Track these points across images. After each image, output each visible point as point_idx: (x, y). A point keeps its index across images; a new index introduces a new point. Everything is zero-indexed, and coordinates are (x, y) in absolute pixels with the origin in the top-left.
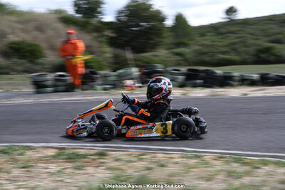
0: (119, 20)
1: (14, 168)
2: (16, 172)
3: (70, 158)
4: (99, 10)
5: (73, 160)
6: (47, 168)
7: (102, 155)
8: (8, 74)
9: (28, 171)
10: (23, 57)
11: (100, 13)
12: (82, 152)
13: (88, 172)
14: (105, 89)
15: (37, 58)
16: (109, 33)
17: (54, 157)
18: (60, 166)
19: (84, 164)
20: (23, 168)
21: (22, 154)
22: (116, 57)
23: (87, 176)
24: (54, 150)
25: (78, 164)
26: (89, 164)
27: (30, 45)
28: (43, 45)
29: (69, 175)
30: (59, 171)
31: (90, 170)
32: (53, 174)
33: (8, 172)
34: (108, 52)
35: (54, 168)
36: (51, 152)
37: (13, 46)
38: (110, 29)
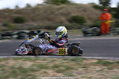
0: (118, 7)
1: (79, 67)
2: (80, 70)
3: (105, 64)
4: (109, 2)
5: (107, 65)
6: (95, 68)
8: (71, 29)
9: (86, 69)
10: (77, 22)
11: (110, 4)
13: (115, 71)
15: (83, 23)
16: (114, 12)
17: (97, 63)
18: (101, 67)
20: (83, 68)
21: (82, 61)
22: (117, 22)
23: (115, 73)
24: (96, 60)
25: (109, 67)
26: (115, 67)
27: (81, 17)
28: (86, 17)
29: (106, 72)
30: (101, 70)
32: (98, 71)
33: (77, 70)
35: (98, 68)
36: (95, 61)
37: (73, 18)
38: (114, 11)
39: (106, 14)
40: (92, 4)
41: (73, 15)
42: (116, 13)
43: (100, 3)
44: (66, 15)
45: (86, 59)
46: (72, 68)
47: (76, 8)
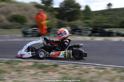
0: (60, 7)
1: (13, 71)
2: (14, 73)
3: (40, 67)
4: (52, 2)
5: (42, 68)
6: (29, 72)
7: (56, 66)
9: (19, 73)
10: (18, 22)
11: (52, 4)
12: (46, 64)
14: (55, 36)
15: (24, 22)
16: (56, 13)
17: (32, 66)
18: (35, 71)
19: (48, 70)
20: (17, 71)
21: (17, 64)
22: (59, 23)
23: (49, 76)
24: (32, 63)
25: (44, 70)
26: (50, 70)
27: (21, 17)
28: (27, 17)
29: (40, 76)
30: (35, 74)
31: (51, 73)
32: (32, 75)
33: (9, 73)
34: (56, 21)
35: (32, 72)
37: (14, 17)
38: (56, 11)
39: (42, 14)
40: (34, 3)
41: (14, 13)
42: (58, 13)
43: (43, 3)
44: (5, 13)
45: (21, 62)
46: (5, 72)
47: (17, 7)
